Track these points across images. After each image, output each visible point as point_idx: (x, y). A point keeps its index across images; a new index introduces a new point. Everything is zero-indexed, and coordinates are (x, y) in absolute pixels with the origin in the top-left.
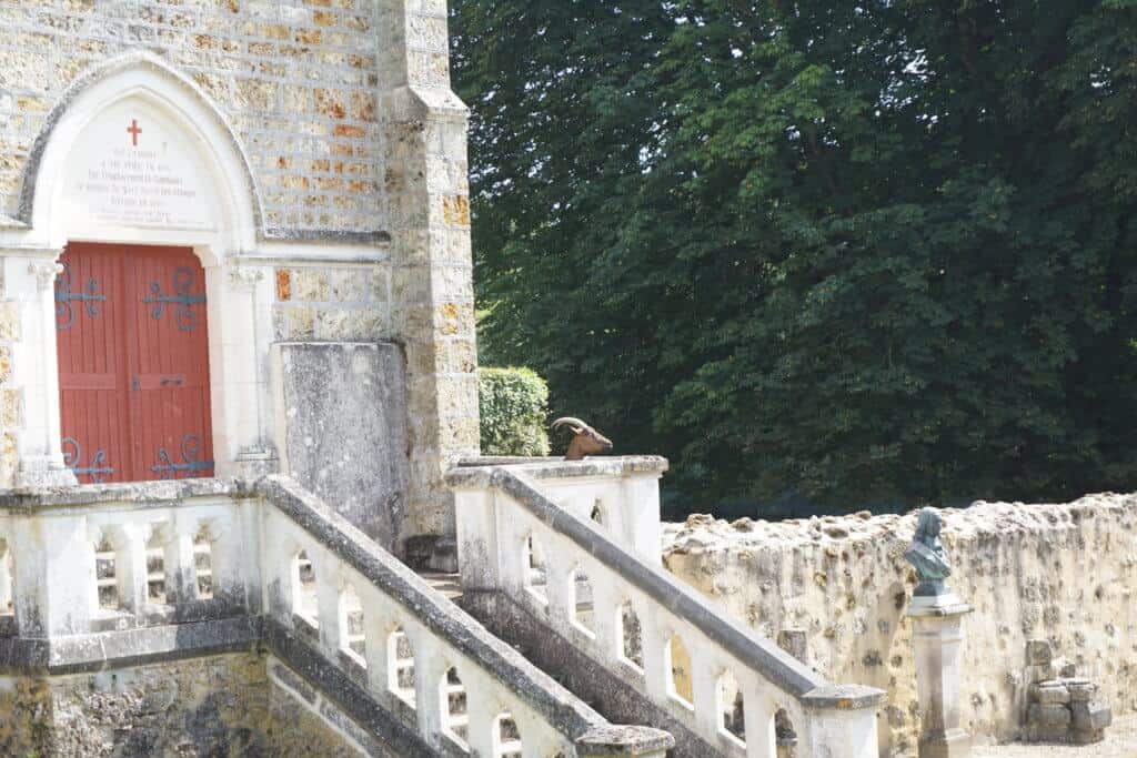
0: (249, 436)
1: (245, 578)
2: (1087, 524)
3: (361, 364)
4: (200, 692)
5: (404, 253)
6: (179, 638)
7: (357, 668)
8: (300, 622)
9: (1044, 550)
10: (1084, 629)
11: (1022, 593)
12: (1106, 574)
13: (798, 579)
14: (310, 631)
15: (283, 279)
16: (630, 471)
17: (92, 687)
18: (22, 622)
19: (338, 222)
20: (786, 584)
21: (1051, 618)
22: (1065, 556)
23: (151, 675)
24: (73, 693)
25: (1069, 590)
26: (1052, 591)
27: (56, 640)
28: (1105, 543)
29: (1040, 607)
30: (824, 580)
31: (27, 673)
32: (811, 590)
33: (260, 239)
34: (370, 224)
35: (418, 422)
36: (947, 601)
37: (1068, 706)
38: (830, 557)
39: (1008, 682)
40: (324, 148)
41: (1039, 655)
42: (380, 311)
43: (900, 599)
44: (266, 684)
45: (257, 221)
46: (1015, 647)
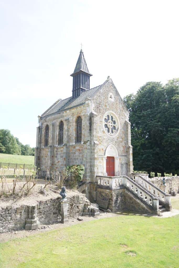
0: (118, 171)
1: (123, 183)
2: (174, 179)
3: (125, 165)
4: (121, 192)
5: (128, 157)
6: (120, 188)
7: (133, 191)
8: (128, 187)
9: (171, 181)
10: (174, 187)
11: (169, 184)
12: (175, 182)
13: (155, 183)
14: (129, 188)
15: (120, 159)
16: (147, 175)
17: (115, 191)
18: (110, 186)
19: (123, 155)
20: (154, 183)
21: (171, 186)
22: (172, 181)
23: (118, 190)
24: (114, 192)
25: (172, 184)
26: (171, 184)
27: (113, 188)
28: (175, 180)
29: (171, 185)
30: (157, 183)
31: (111, 190)
32: (156, 184)
33: (119, 156)
34: (125, 155)
35: (128, 170)
36: (165, 185)
37: (173, 193)
38: (157, 181)
39: (169, 191)
40: (123, 149)
41: (171, 189)
42: (126, 161)
43: (162, 184)
44: (125, 191)
45: (118, 155)
46: (169, 188)
